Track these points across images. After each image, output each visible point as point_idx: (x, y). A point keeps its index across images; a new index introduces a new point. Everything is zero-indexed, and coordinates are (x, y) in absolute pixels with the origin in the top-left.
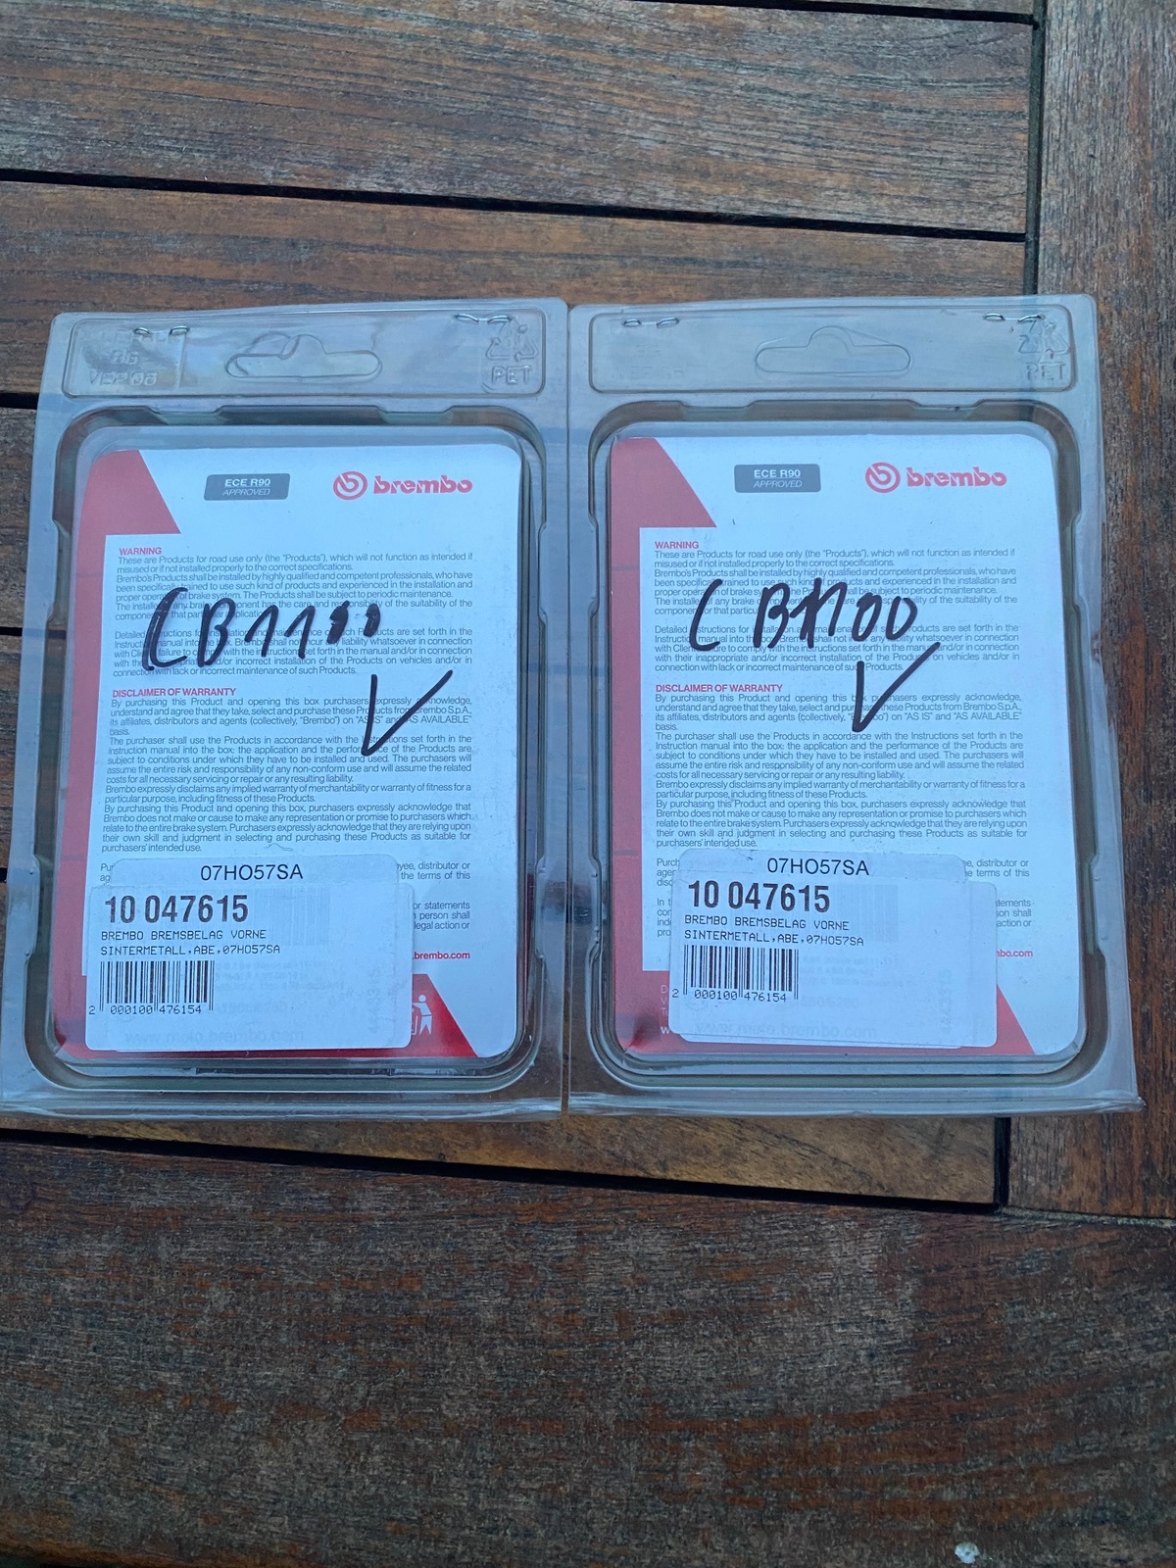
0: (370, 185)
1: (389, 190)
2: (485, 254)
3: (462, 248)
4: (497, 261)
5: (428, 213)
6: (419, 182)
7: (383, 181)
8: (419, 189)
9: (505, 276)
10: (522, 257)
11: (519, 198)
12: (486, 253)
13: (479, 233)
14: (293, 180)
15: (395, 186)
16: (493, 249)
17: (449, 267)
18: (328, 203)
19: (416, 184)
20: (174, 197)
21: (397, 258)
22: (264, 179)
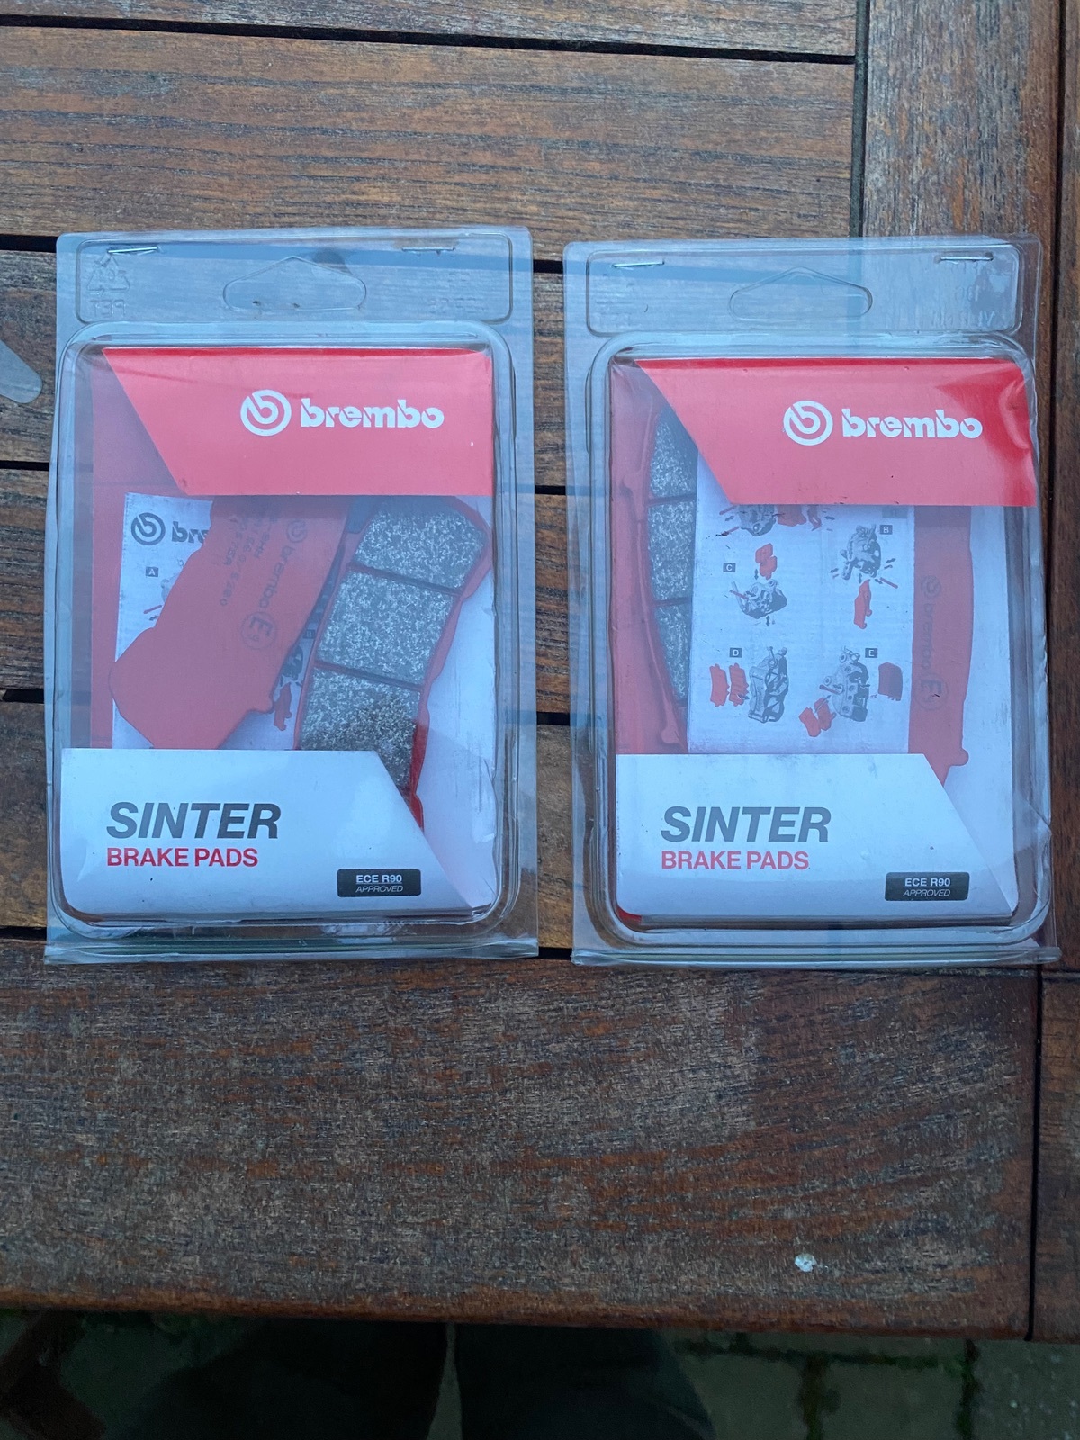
0: (224, 18)
1: (244, 21)
2: (339, 85)
3: (317, 79)
4: (351, 91)
5: (281, 44)
6: (273, 13)
7: (237, 13)
8: (273, 20)
9: (359, 106)
10: (375, 87)
11: (370, 28)
12: (340, 83)
13: (332, 63)
14: (150, 13)
15: (250, 18)
16: (347, 79)
17: (306, 97)
18: (185, 35)
19: (269, 15)
20: (36, 32)
21: (254, 90)
22: (122, 13)
